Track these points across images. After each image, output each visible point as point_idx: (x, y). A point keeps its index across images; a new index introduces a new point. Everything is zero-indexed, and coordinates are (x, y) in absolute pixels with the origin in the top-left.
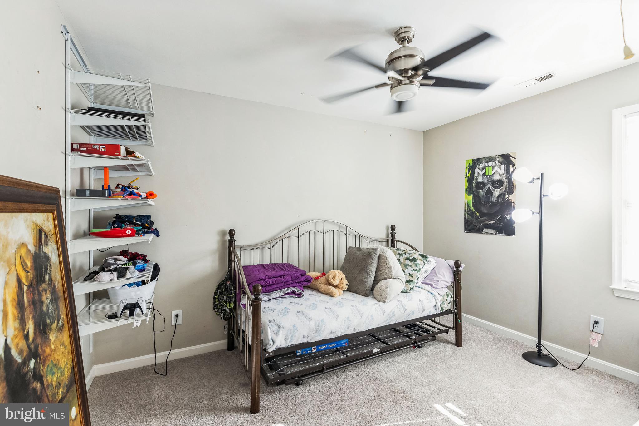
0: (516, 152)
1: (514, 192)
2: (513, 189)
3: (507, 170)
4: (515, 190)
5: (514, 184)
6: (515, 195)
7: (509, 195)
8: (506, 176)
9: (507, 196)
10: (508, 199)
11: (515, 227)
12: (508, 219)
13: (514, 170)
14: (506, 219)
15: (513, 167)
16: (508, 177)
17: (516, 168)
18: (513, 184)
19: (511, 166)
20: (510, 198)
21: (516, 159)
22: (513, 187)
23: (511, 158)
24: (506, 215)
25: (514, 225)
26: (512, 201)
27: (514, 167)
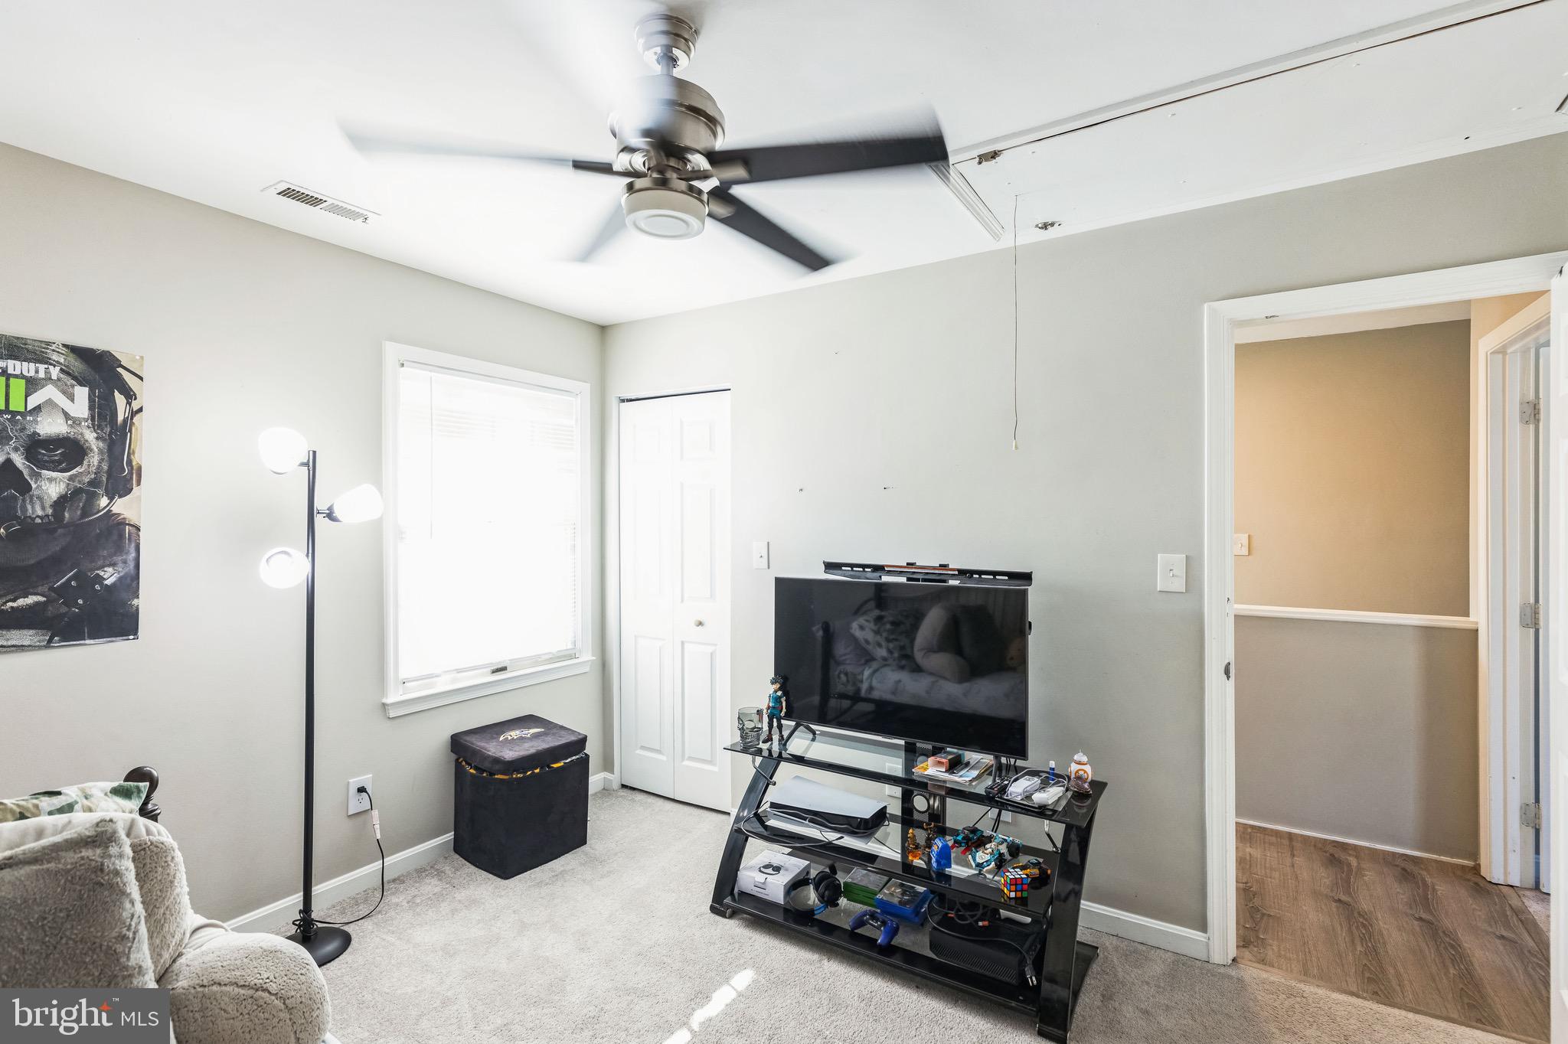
0: (142, 358)
1: (135, 489)
2: (132, 478)
3: (102, 412)
4: (139, 483)
5: (134, 463)
6: (139, 498)
7: (111, 499)
8: (96, 427)
9: (104, 501)
10: (110, 511)
11: (137, 609)
12: (108, 582)
13: (134, 414)
14: (101, 584)
15: (129, 404)
16: (110, 435)
17: (140, 410)
18: (130, 462)
19: (120, 400)
20: (115, 509)
21: (141, 379)
22: (131, 473)
23: (120, 370)
24: (101, 567)
25: (135, 602)
26: (124, 518)
27: (135, 405)
